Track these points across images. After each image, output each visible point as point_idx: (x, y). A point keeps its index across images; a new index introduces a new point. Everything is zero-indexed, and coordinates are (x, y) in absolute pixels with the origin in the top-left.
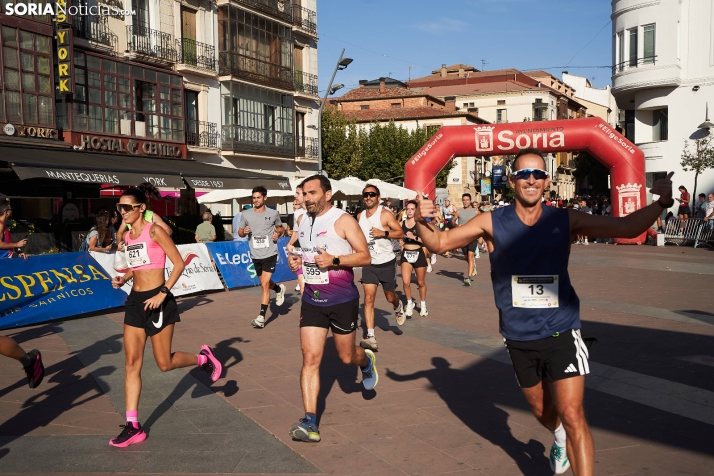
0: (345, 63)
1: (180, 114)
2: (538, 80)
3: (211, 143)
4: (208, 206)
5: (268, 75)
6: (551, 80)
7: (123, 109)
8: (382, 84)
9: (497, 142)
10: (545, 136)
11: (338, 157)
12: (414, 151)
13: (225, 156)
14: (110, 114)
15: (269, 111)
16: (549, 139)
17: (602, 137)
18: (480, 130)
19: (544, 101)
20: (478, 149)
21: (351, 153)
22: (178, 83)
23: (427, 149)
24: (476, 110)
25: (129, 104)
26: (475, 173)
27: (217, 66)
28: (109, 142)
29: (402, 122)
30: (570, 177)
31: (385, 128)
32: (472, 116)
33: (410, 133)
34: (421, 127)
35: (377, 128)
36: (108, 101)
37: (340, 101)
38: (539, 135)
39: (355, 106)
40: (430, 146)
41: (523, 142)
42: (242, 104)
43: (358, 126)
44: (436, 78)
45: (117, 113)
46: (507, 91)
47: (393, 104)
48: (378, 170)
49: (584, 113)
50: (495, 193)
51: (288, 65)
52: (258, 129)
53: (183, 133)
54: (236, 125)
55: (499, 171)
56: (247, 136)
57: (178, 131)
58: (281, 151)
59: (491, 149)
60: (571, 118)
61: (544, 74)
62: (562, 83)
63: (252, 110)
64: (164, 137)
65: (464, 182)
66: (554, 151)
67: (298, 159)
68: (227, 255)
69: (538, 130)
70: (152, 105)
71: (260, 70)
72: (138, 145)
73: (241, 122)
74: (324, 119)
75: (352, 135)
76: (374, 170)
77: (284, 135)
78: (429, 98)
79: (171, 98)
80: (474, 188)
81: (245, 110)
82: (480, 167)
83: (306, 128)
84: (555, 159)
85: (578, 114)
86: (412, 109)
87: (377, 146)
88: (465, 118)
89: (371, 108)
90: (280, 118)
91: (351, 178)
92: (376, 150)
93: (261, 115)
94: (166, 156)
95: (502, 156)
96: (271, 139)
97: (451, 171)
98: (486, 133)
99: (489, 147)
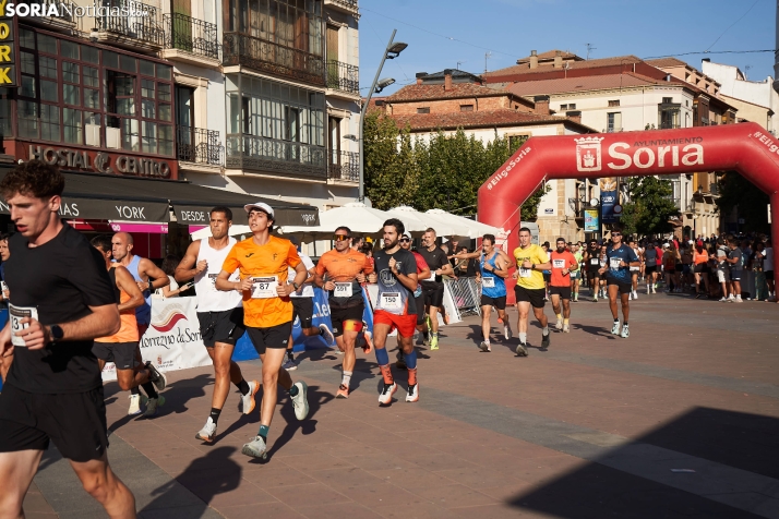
0: (397, 49)
1: (169, 119)
2: (666, 71)
3: (212, 158)
5: (291, 66)
6: (684, 70)
7: (89, 110)
8: (448, 79)
9: (606, 159)
10: (675, 149)
11: (386, 179)
12: (491, 170)
13: (230, 177)
14: (71, 116)
15: (292, 115)
16: (681, 154)
17: (760, 150)
18: (583, 142)
19: (674, 101)
20: (580, 169)
21: (405, 173)
22: (167, 75)
23: (509, 169)
24: (578, 114)
25: (98, 103)
26: (576, 201)
27: (220, 52)
28: (69, 156)
29: (475, 131)
30: (712, 207)
31: (451, 140)
32: (573, 123)
33: (485, 147)
34: (502, 138)
35: (441, 137)
36: (68, 99)
37: (390, 102)
38: (668, 149)
39: (410, 109)
40: (513, 164)
42: (255, 105)
43: (413, 136)
44: (523, 70)
45: (80, 114)
46: (621, 88)
47: (462, 106)
48: (440, 197)
49: (733, 116)
50: (604, 229)
51: (318, 52)
52: (276, 140)
53: (173, 144)
54: (246, 134)
55: (610, 199)
56: (261, 149)
57: (166, 141)
58: (306, 171)
59: (599, 168)
60: (714, 123)
61: (676, 63)
62: (701, 75)
63: (268, 114)
64: (146, 150)
65: (560, 213)
66: (689, 171)
67: (331, 182)
69: (665, 141)
70: (129, 105)
71: (280, 60)
72: (109, 159)
73: (252, 130)
74: (368, 127)
75: (406, 149)
76: (435, 197)
77: (312, 149)
78: (512, 97)
79: (157, 95)
80: (574, 222)
81: (259, 113)
82: (582, 192)
83: (342, 139)
84: (690, 182)
85: (725, 119)
86: (489, 113)
87: (441, 164)
88: (562, 126)
89: (431, 111)
90: (307, 125)
91: (404, 207)
92: (439, 169)
93: (281, 120)
94: (149, 175)
95: (613, 178)
96: (294, 153)
97: (542, 198)
98: (592, 146)
99: (595, 165)
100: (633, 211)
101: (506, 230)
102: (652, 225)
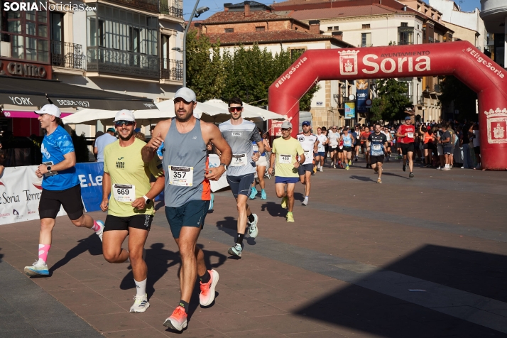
1: (46, 35)
2: (404, 3)
3: (77, 64)
4: (73, 127)
6: (417, 3)
8: (247, 8)
9: (361, 66)
10: (411, 59)
12: (279, 74)
13: (89, 77)
15: (134, 33)
16: (415, 63)
17: (471, 61)
18: (344, 54)
19: (409, 25)
20: (342, 73)
21: (216, 75)
23: (291, 73)
24: (340, 33)
26: (339, 97)
29: (267, 45)
30: (436, 102)
31: (249, 51)
32: (336, 39)
33: (274, 56)
34: (285, 50)
35: (242, 50)
37: (205, 24)
38: (405, 59)
39: (220, 29)
41: (388, 66)
42: (108, 25)
43: (222, 50)
44: (301, 2)
46: (372, 15)
47: (257, 27)
48: (241, 93)
49: (451, 37)
50: (359, 117)
52: (123, 51)
53: (48, 54)
54: (101, 47)
55: (363, 95)
56: (112, 58)
57: (43, 51)
58: (144, 73)
60: (438, 41)
62: (428, 7)
63: (117, 32)
64: (29, 58)
65: (327, 105)
66: (419, 76)
67: (162, 81)
68: (90, 175)
69: (403, 54)
70: (17, 25)
72: (3, 65)
73: (106, 44)
74: (188, 40)
75: (217, 58)
76: (238, 93)
77: (149, 58)
78: (293, 21)
79: (37, 19)
80: (337, 112)
81: (111, 32)
82: (343, 90)
83: (170, 51)
84: (420, 84)
85: (445, 38)
86: (276, 32)
87: (241, 69)
88: (329, 42)
89: (235, 31)
90: (145, 40)
91: (215, 100)
92: (240, 73)
93: (126, 36)
94: (31, 76)
95: (366, 80)
96: (136, 61)
97: (314, 94)
98: (350, 57)
99: (353, 71)
100: (380, 104)
101: (289, 117)
102: (393, 114)
